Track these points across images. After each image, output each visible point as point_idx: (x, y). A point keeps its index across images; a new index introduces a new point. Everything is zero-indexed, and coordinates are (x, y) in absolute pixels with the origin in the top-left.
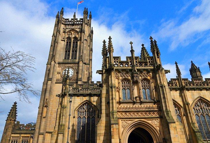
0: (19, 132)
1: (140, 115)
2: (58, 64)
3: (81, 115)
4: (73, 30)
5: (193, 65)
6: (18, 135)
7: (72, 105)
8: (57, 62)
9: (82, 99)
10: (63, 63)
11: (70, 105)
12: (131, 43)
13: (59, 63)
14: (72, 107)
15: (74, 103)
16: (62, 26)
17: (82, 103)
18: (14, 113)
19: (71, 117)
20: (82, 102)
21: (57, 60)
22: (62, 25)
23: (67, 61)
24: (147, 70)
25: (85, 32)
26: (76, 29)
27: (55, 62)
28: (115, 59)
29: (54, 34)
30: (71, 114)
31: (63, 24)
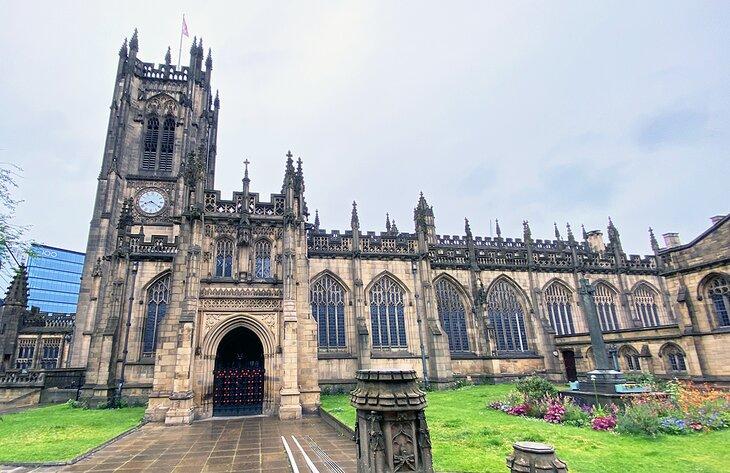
0: (36, 329)
1: (242, 306)
2: (127, 179)
3: (156, 298)
4: (163, 94)
5: (422, 200)
6: (36, 336)
7: (137, 279)
8: (123, 175)
9: (161, 267)
10: (139, 179)
11: (134, 278)
12: (247, 163)
13: (130, 178)
14: (136, 284)
15: (142, 274)
16: (136, 82)
17: (161, 274)
18: (20, 288)
19: (134, 301)
20: (159, 272)
21: (124, 170)
22: (136, 80)
23: (149, 174)
24: (268, 221)
25: (195, 106)
26: (173, 95)
27: (118, 174)
28: (208, 196)
29: (115, 103)
30: (134, 296)
31: (136, 76)
